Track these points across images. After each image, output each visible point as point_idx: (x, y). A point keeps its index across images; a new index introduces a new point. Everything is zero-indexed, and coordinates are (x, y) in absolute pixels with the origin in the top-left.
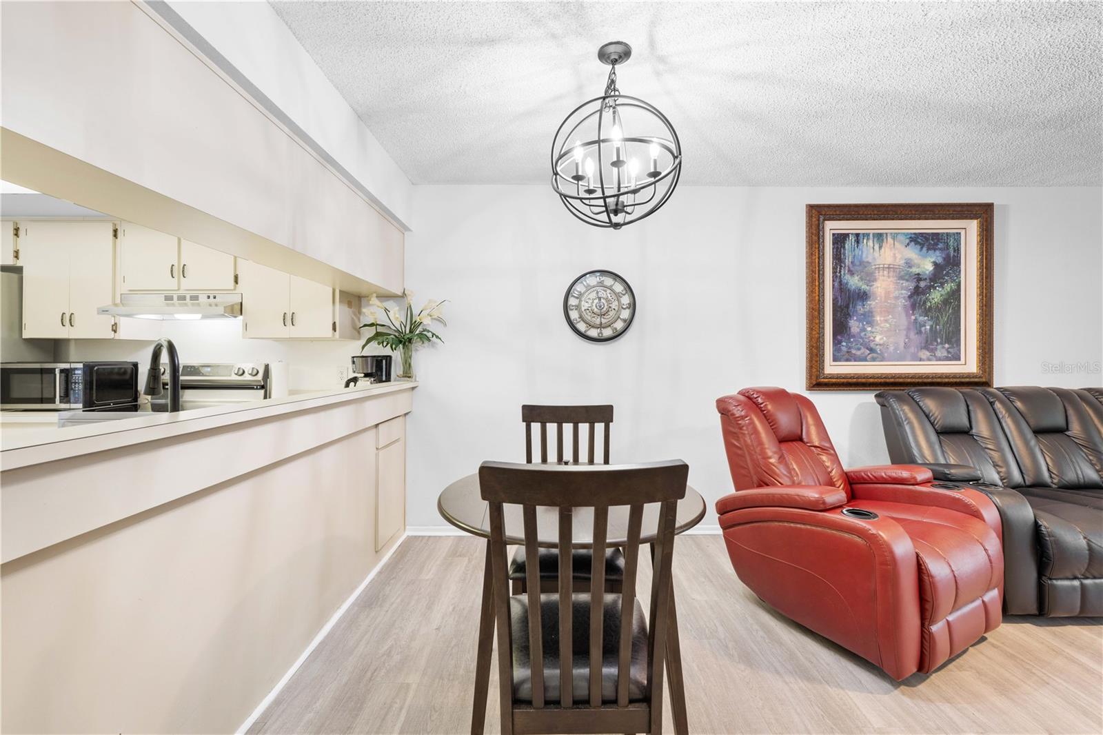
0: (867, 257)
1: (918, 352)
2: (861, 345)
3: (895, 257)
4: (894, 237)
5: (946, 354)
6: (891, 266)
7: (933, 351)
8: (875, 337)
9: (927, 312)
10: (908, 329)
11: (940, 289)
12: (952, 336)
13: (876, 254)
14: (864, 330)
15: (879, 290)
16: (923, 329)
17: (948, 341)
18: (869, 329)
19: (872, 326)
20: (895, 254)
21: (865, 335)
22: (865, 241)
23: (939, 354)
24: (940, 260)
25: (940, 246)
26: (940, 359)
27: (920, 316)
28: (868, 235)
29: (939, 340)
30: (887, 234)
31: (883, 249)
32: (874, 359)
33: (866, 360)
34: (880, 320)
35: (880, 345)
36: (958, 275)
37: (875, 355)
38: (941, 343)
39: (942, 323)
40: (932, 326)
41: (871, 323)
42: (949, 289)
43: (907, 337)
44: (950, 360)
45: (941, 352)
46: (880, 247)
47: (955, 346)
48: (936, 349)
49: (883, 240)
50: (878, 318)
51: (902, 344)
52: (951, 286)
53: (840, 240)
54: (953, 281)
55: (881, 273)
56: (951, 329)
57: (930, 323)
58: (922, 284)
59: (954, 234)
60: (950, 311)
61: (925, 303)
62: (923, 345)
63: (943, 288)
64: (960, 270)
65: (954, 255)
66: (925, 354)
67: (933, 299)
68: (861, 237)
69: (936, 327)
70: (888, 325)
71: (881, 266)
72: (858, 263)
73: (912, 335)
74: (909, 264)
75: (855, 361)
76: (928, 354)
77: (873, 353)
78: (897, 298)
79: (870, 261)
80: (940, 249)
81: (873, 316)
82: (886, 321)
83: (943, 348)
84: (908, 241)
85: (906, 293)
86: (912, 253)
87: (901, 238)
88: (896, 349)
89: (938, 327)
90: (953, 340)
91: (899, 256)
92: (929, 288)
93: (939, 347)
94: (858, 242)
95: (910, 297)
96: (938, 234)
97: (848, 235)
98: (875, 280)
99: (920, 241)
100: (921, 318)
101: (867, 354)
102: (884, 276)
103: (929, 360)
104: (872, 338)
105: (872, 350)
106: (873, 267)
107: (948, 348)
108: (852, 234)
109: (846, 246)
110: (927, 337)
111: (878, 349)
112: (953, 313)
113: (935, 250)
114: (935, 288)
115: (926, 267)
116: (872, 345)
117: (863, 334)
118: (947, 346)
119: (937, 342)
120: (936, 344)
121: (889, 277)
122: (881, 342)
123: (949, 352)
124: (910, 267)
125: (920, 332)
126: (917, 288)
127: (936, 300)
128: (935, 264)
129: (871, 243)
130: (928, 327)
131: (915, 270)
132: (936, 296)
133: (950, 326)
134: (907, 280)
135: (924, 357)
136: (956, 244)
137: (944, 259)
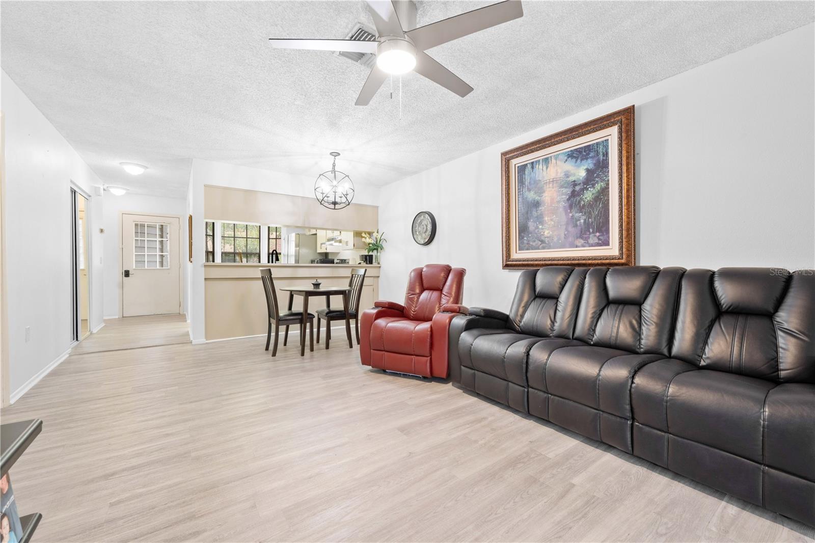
0: (538, 177)
1: (574, 241)
2: (536, 238)
3: (557, 173)
4: (556, 158)
5: (597, 241)
6: (555, 179)
7: (586, 239)
8: (544, 232)
9: (581, 209)
10: (567, 224)
11: (592, 189)
12: (603, 227)
13: (545, 173)
14: (537, 228)
15: (547, 198)
16: (578, 223)
17: (599, 230)
18: (540, 227)
19: (542, 225)
20: (557, 170)
21: (538, 231)
22: (537, 166)
23: (591, 241)
24: (591, 166)
25: (592, 154)
26: (592, 246)
27: (576, 213)
28: (539, 161)
29: (591, 230)
30: (551, 157)
31: (549, 169)
32: (544, 248)
33: (539, 249)
34: (548, 220)
35: (548, 237)
36: (607, 176)
37: (544, 245)
38: (593, 232)
39: (593, 216)
40: (585, 220)
41: (542, 223)
42: (599, 188)
43: (566, 230)
44: (601, 245)
45: (593, 239)
46: (547, 168)
47: (605, 234)
48: (589, 238)
49: (549, 162)
50: (546, 219)
51: (563, 236)
52: (601, 185)
53: (522, 169)
54: (603, 180)
55: (548, 186)
56: (601, 220)
57: (584, 217)
58: (577, 188)
59: (603, 142)
60: (601, 206)
61: (579, 202)
62: (578, 235)
63: (594, 188)
64: (609, 171)
65: (603, 160)
66: (580, 242)
67: (586, 198)
68: (535, 163)
69: (588, 220)
70: (553, 223)
71: (548, 181)
72: (532, 182)
73: (571, 229)
74: (567, 175)
75: (532, 249)
76: (583, 241)
77: (544, 244)
78: (558, 202)
79: (540, 179)
80: (591, 157)
81: (543, 218)
82: (552, 220)
83: (595, 236)
84: (566, 158)
85: (565, 197)
86: (570, 166)
87: (561, 157)
88: (559, 239)
89: (590, 220)
90: (604, 229)
91: (559, 171)
92: (583, 190)
93: (591, 236)
94: (533, 168)
95: (568, 200)
96: (589, 146)
97: (527, 164)
98: (544, 192)
99: (575, 155)
100: (578, 215)
101: (539, 244)
102: (549, 187)
103: (583, 246)
104: (542, 233)
105: (542, 242)
106: (543, 183)
107: (599, 236)
108: (529, 163)
109: (526, 172)
110: (582, 229)
111: (546, 240)
112: (602, 207)
113: (587, 159)
114: (587, 189)
115: (580, 174)
116: (543, 238)
117: (536, 231)
118: (598, 234)
119: (589, 231)
120: (588, 233)
121: (553, 188)
122: (549, 235)
123: (599, 239)
124: (568, 177)
125: (576, 226)
126: (573, 191)
127: (588, 199)
128: (588, 170)
129: (541, 166)
130: (582, 221)
131: (572, 178)
132: (589, 195)
133: (600, 218)
134: (566, 188)
135: (579, 244)
136: (605, 149)
137: (595, 165)
